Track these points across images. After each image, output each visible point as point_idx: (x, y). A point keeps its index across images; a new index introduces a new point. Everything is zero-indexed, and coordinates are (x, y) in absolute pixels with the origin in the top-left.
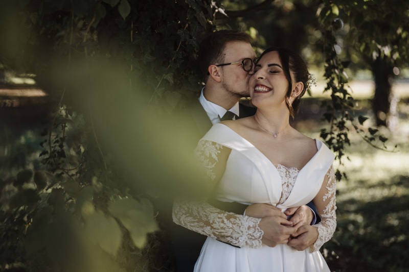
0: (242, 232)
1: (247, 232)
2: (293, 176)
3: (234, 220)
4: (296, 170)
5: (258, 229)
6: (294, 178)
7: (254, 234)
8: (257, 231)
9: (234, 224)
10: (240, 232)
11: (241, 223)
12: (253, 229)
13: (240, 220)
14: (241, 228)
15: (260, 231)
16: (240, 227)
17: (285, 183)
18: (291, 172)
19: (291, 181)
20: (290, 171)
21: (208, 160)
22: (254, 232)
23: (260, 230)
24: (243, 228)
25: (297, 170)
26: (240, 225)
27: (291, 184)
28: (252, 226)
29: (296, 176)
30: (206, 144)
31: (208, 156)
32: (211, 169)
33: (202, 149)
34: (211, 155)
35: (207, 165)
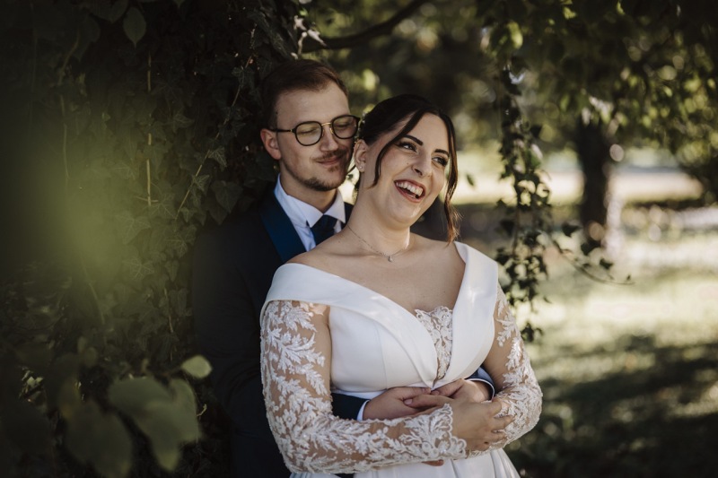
0: (427, 454)
1: (435, 452)
2: (446, 323)
3: (407, 436)
4: (446, 311)
5: (453, 440)
6: (448, 327)
7: (450, 451)
8: (453, 444)
9: (410, 444)
10: (423, 456)
11: (422, 439)
12: (446, 443)
13: (417, 434)
14: (423, 446)
15: (460, 442)
16: (421, 446)
17: (438, 340)
18: (440, 317)
19: (445, 333)
20: (437, 316)
21: (299, 336)
22: (449, 447)
23: (457, 440)
24: (426, 446)
25: (449, 311)
26: (420, 442)
27: (446, 338)
28: (440, 438)
29: (451, 322)
30: (282, 309)
31: (296, 329)
32: (311, 348)
33: (280, 321)
34: (299, 325)
35: (301, 345)
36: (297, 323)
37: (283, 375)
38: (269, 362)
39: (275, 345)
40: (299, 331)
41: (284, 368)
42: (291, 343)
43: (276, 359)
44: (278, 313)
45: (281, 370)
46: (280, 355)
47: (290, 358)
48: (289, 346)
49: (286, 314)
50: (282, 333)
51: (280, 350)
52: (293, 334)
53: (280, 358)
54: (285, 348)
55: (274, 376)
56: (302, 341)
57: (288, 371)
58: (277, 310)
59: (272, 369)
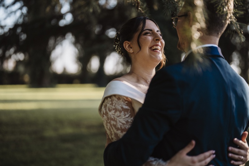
30: (113, 102)
31: (121, 110)
32: (129, 116)
33: (113, 107)
34: (122, 108)
35: (125, 116)
36: (121, 107)
37: (120, 130)
38: (111, 125)
39: (113, 117)
40: (122, 110)
41: (119, 127)
42: (120, 116)
43: (115, 123)
44: (112, 104)
45: (118, 128)
46: (116, 121)
47: (121, 122)
48: (120, 117)
49: (115, 104)
50: (115, 112)
51: (116, 120)
52: (120, 112)
53: (116, 123)
54: (118, 118)
55: (115, 131)
56: (125, 114)
57: (121, 128)
58: (110, 103)
59: (114, 128)
